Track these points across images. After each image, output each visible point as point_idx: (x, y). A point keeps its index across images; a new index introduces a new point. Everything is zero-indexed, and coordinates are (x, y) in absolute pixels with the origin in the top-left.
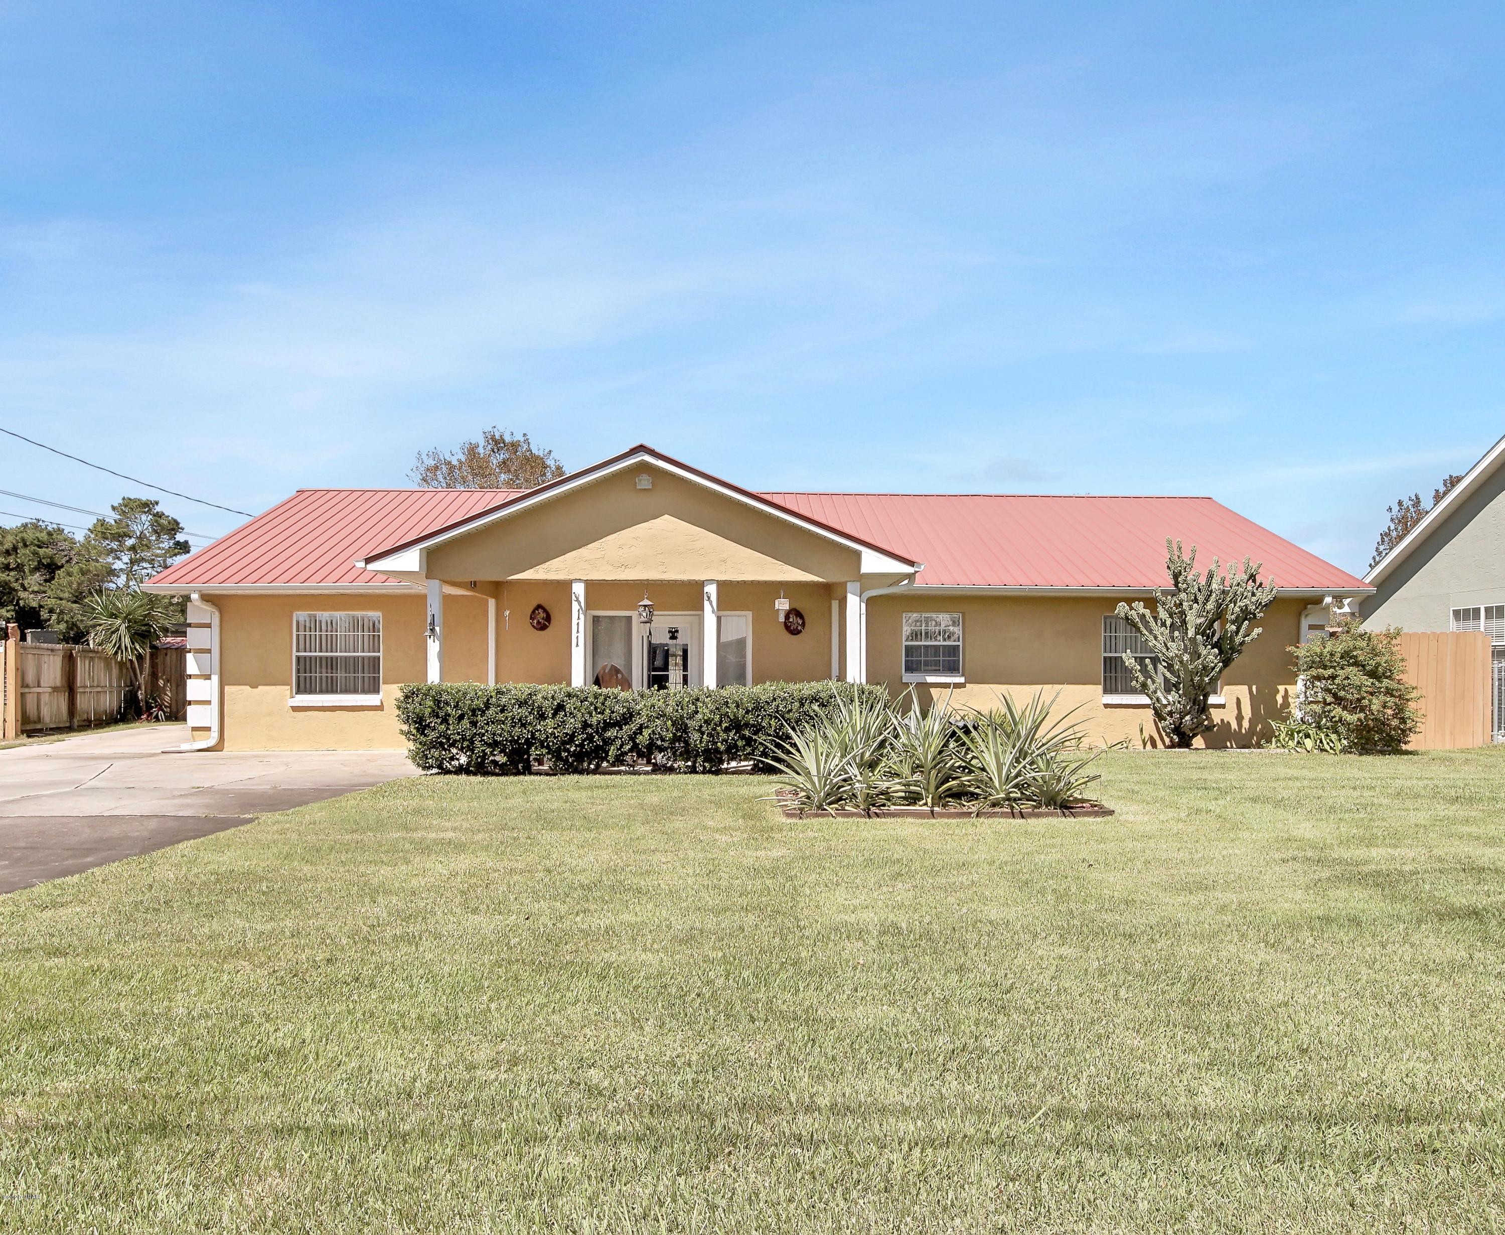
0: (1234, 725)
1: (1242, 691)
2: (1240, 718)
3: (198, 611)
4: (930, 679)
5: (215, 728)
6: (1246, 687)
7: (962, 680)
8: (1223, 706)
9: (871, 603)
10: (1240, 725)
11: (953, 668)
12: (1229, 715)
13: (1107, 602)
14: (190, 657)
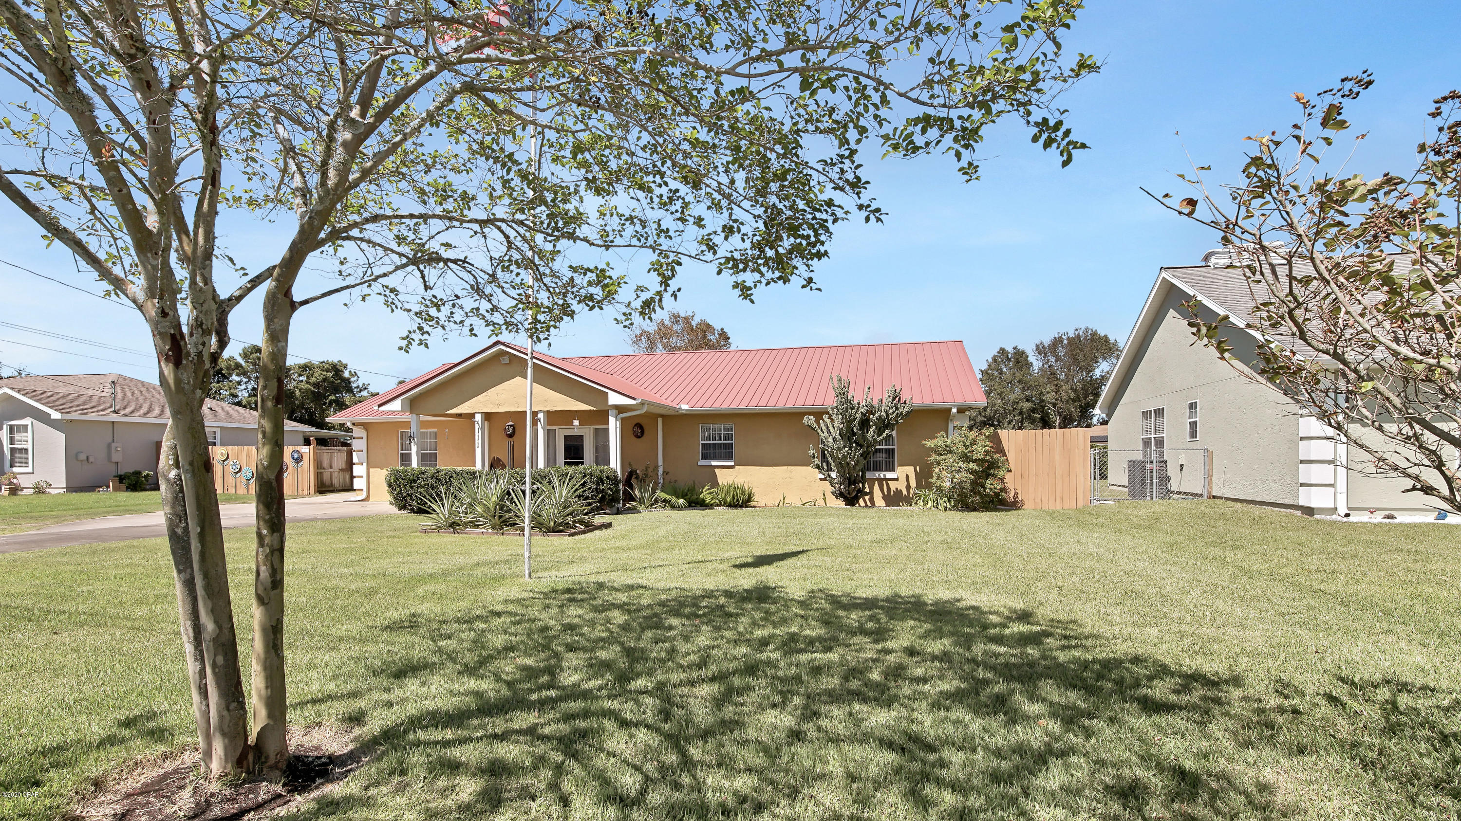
0: (905, 492)
1: (910, 470)
2: (908, 487)
3: (358, 432)
4: (714, 463)
5: (365, 489)
6: (912, 468)
7: (732, 464)
8: (897, 480)
9: (624, 421)
10: (908, 492)
11: (729, 457)
12: (901, 486)
13: (797, 415)
14: (354, 454)
